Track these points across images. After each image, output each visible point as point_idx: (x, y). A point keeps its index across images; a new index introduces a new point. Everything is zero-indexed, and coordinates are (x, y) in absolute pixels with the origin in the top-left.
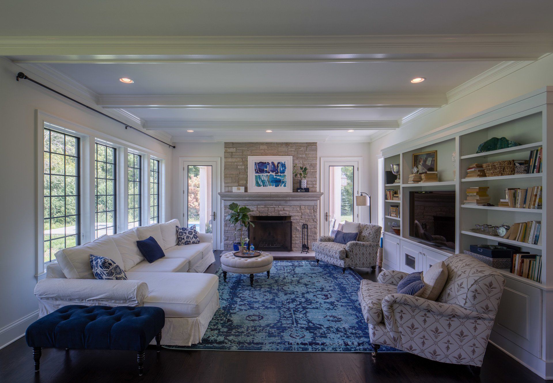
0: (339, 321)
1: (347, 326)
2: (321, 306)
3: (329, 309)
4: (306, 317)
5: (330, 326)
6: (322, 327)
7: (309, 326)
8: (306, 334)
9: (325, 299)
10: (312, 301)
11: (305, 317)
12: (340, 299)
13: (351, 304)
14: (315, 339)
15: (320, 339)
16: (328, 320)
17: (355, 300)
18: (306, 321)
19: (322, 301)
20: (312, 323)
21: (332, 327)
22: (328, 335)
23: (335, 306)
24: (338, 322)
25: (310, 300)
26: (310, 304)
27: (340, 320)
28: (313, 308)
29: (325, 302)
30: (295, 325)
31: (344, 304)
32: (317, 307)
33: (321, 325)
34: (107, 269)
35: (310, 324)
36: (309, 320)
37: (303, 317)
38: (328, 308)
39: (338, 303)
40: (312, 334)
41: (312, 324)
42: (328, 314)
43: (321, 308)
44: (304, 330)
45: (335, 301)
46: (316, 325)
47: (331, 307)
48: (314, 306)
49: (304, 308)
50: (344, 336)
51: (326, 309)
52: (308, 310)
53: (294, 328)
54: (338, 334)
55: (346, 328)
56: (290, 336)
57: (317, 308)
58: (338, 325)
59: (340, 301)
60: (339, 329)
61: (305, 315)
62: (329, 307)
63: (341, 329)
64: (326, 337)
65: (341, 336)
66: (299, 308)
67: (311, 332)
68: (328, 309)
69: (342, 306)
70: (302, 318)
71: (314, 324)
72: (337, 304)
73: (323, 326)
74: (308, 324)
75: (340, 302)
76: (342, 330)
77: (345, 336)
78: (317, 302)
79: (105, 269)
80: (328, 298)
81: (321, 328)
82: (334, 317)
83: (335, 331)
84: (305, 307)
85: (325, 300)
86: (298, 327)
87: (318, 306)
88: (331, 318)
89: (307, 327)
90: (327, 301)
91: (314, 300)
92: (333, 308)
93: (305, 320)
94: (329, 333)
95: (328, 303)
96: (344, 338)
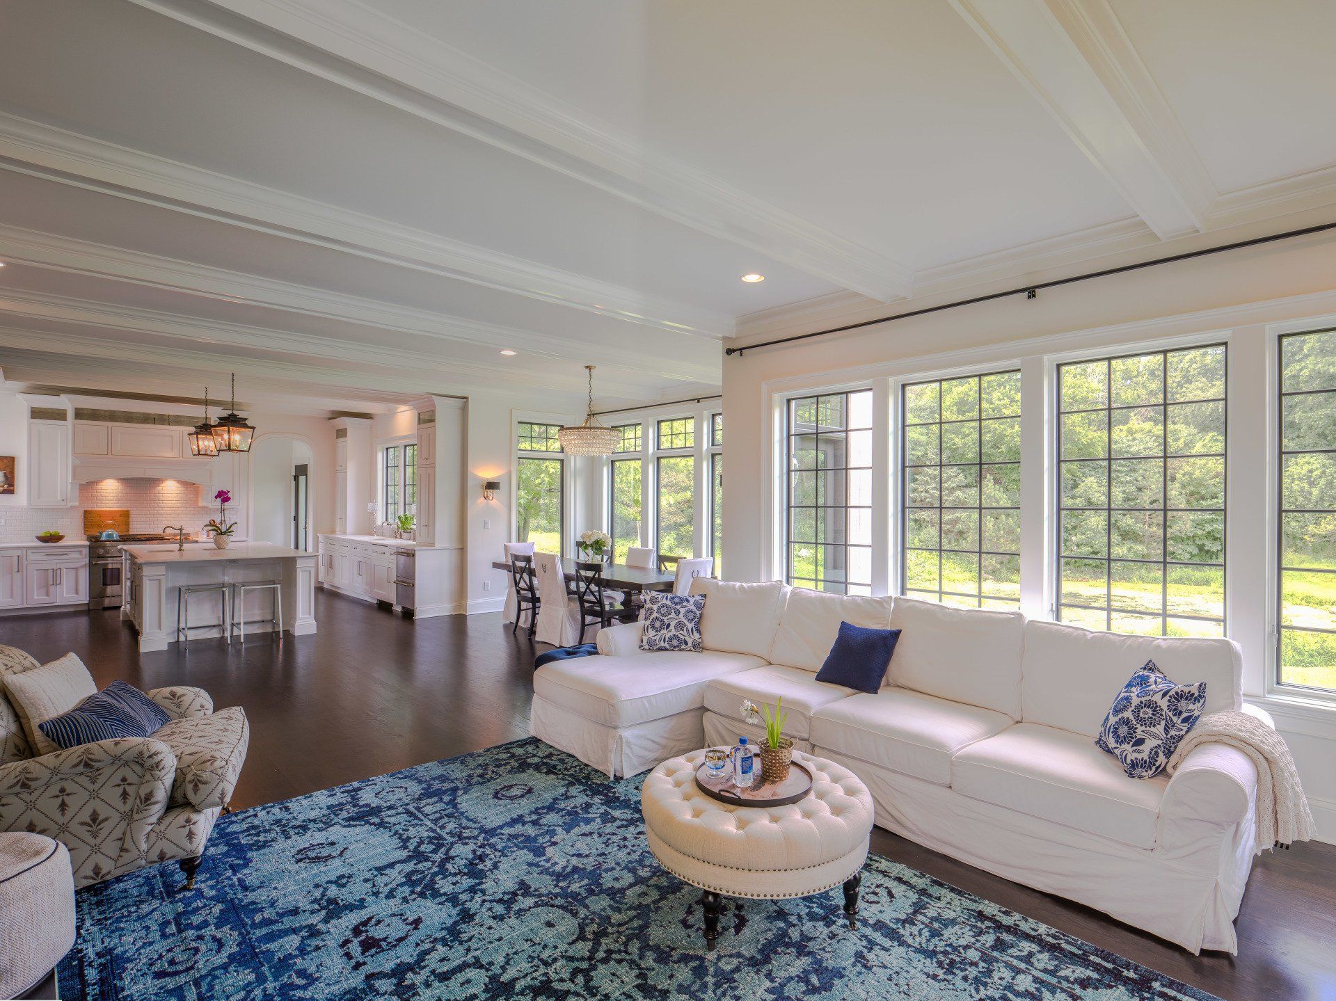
0: (301, 850)
1: (281, 844)
2: (369, 885)
3: (340, 882)
4: (396, 833)
5: (324, 832)
6: (344, 823)
7: (377, 816)
8: (376, 800)
9: (365, 923)
10: (412, 892)
11: (401, 831)
12: (302, 951)
13: (260, 932)
14: (353, 797)
15: (341, 800)
16: (333, 844)
17: (231, 969)
18: (389, 823)
19: (376, 908)
20: (373, 824)
21: (320, 830)
22: (326, 813)
23: (321, 899)
24: (305, 849)
25: (422, 895)
26: (408, 875)
27: (300, 856)
28: (391, 865)
29: (361, 904)
30: (410, 807)
31: (288, 922)
32: (382, 874)
33: (349, 826)
34: (680, 635)
35: (376, 820)
36: (385, 828)
37: (404, 830)
38: (344, 886)
39: (309, 922)
40: (361, 803)
41: (372, 821)
42: (337, 863)
43: (368, 875)
44: (385, 805)
45: (321, 927)
46: (363, 823)
47: (333, 891)
48: (396, 875)
49: (418, 856)
50: (288, 820)
51: (350, 876)
52: (404, 854)
53: (407, 801)
54: (304, 821)
55: (281, 839)
56: (406, 788)
57: (380, 870)
58: (302, 842)
59: (304, 933)
60: (301, 831)
61: (404, 837)
62: (344, 890)
63: (296, 834)
64: (329, 807)
65: (294, 818)
66: (435, 851)
67: (367, 805)
68: (344, 881)
69: (295, 912)
70: (405, 828)
71: (368, 822)
72: (312, 912)
73: (345, 826)
74: (382, 819)
75: (301, 928)
76: (292, 832)
77: (284, 822)
78: (390, 895)
79: (681, 637)
80: (357, 931)
81: (348, 819)
82: (318, 859)
83: (311, 825)
84: (419, 862)
85: (363, 914)
86: (401, 806)
87: (381, 880)
88: (324, 853)
89: (381, 811)
90: (352, 919)
91: (405, 900)
92: (326, 890)
93: (394, 824)
94: (324, 816)
95: (351, 908)
96: (289, 817)
